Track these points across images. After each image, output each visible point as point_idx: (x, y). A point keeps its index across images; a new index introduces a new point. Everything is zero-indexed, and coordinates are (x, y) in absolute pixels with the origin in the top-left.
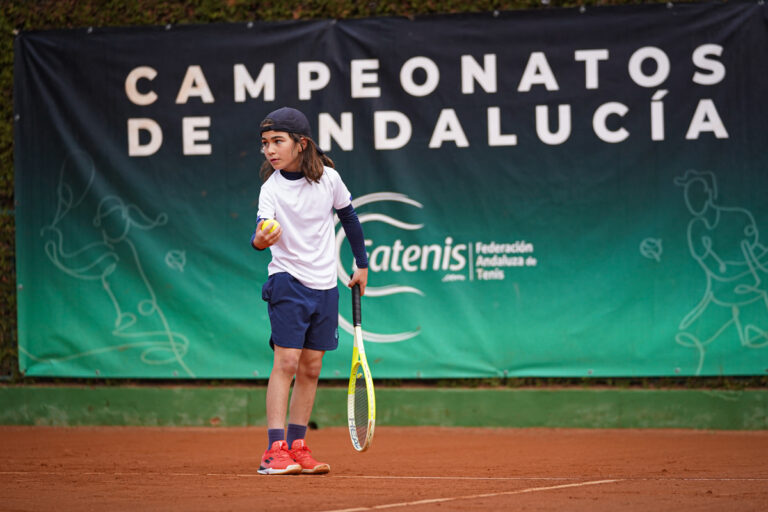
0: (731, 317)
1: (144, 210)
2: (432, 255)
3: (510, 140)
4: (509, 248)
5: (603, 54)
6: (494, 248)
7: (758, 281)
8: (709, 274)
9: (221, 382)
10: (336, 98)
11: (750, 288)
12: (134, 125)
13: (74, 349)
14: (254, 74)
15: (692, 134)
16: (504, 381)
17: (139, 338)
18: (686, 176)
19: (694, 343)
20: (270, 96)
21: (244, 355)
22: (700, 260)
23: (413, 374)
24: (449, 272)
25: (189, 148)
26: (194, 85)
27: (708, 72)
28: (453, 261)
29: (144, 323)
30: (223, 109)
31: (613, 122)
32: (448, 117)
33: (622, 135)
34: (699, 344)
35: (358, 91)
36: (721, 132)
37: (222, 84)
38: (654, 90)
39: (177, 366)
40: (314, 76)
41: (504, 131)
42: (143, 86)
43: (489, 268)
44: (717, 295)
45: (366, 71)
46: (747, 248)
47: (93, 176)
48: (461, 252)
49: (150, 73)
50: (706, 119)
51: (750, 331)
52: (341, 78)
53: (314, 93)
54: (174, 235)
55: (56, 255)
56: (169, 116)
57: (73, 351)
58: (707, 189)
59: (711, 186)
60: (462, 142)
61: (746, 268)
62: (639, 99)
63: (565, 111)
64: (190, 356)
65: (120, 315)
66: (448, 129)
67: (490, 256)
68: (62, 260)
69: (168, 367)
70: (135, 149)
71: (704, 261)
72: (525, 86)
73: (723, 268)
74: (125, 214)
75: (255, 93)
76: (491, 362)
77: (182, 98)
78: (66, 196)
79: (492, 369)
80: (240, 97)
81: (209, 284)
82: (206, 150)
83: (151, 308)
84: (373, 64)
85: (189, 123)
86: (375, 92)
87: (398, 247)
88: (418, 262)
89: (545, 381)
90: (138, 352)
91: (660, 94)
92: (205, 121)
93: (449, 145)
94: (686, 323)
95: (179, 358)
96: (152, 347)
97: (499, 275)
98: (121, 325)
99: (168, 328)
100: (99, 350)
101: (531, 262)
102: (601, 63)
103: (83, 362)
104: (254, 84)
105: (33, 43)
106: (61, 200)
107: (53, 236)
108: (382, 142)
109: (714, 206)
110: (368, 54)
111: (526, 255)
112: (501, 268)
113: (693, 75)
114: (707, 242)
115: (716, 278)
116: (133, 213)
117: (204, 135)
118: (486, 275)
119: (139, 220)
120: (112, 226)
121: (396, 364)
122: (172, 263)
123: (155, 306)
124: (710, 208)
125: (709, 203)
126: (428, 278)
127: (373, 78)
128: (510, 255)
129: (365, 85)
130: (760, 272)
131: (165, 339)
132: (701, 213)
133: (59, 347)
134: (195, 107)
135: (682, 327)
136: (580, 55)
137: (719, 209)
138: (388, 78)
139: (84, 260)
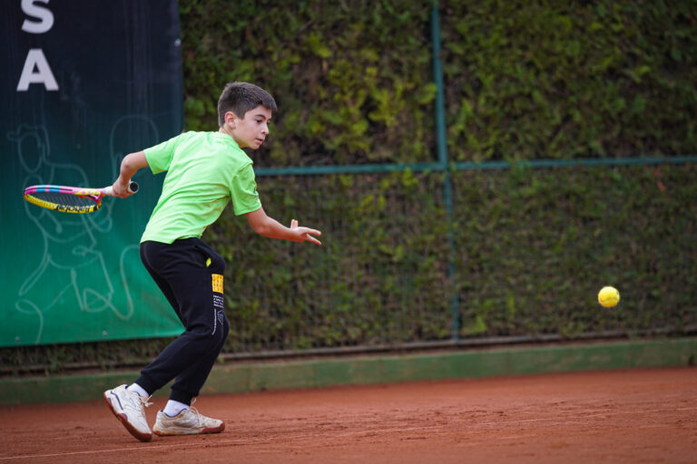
0: (69, 279)
7: (95, 242)
8: (45, 234)
11: (87, 250)
15: (23, 85)
18: (19, 130)
19: (34, 310)
22: (36, 220)
27: (37, 20)
34: (39, 312)
36: (51, 84)
44: (54, 259)
50: (36, 70)
51: (88, 293)
58: (39, 144)
59: (43, 141)
61: (82, 227)
71: (40, 221)
73: (59, 229)
94: (24, 289)
109: (48, 163)
113: (22, 23)
115: (53, 239)
124: (43, 164)
125: (42, 159)
130: (96, 232)
132: (37, 169)
135: (20, 294)
137: (53, 166)
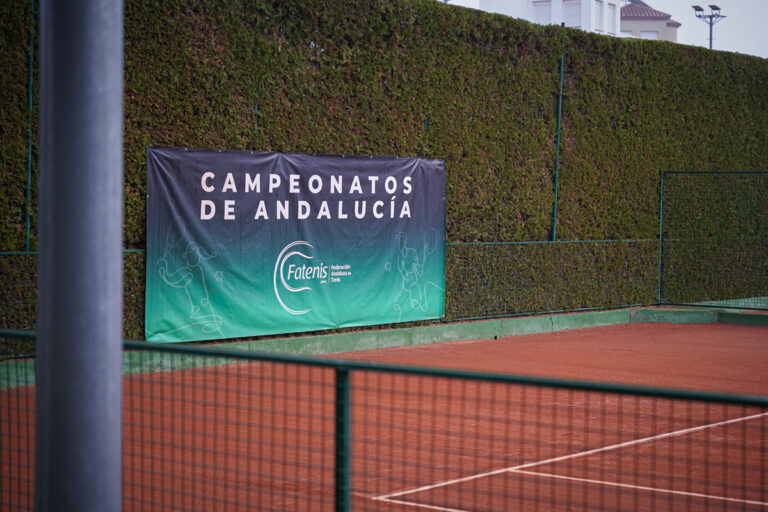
0: (409, 296)
1: (207, 249)
2: (316, 271)
3: (345, 216)
4: (342, 268)
5: (377, 178)
6: (338, 267)
7: (417, 280)
8: (403, 278)
9: (235, 340)
10: (283, 193)
11: (415, 283)
12: (204, 203)
13: (172, 326)
14: (253, 179)
15: (401, 216)
16: (338, 331)
17: (201, 319)
18: (399, 234)
19: (398, 308)
20: (258, 190)
21: (246, 325)
22: (401, 271)
23: (309, 330)
24: (322, 279)
25: (227, 217)
26: (230, 183)
27: (407, 189)
28: (323, 274)
29: (203, 311)
30: (240, 195)
31: (380, 210)
32: (325, 204)
33: (381, 216)
34: (400, 309)
35: (292, 190)
36: (410, 216)
37: (240, 183)
38: (392, 195)
39: (217, 333)
40: (275, 181)
41: (343, 213)
42: (209, 182)
43: (335, 277)
44: (406, 287)
45: (295, 180)
46: (415, 265)
47: (184, 231)
48: (326, 270)
49: (212, 175)
50: (406, 209)
51: (414, 302)
52: (285, 183)
53: (274, 189)
54: (219, 263)
55: (164, 274)
56: (219, 198)
57: (171, 328)
59: (405, 239)
60: (329, 217)
61: (414, 275)
62: (387, 199)
63: (364, 203)
64: (223, 327)
65: (193, 307)
66: (324, 211)
67: (336, 271)
68: (167, 277)
69: (214, 334)
70: (204, 217)
72: (351, 192)
73: (407, 275)
74: (198, 253)
75: (253, 189)
76: (334, 321)
77: (224, 190)
78: (170, 242)
79: (334, 324)
80: (247, 190)
81: (232, 288)
82: (233, 217)
83: (206, 302)
84: (298, 177)
85: (228, 203)
86: (297, 191)
87: (304, 268)
88: (311, 275)
89: (356, 329)
90: (201, 326)
91: (394, 197)
92: (233, 203)
93: (324, 217)
95: (218, 328)
96: (207, 323)
97: (339, 280)
98: (193, 312)
99: (214, 312)
100: (183, 327)
101: (349, 274)
102: (376, 182)
103: (176, 334)
104: (253, 184)
105: (156, 154)
106: (168, 244)
107: (163, 264)
108: (301, 216)
109: (406, 248)
110: (297, 173)
111: (348, 271)
112: (340, 277)
113: (403, 190)
114: (403, 264)
115: (405, 279)
116: (201, 251)
117: (232, 210)
118: (334, 280)
119: (204, 255)
120: (192, 258)
121: (304, 325)
122: (217, 277)
123: (208, 301)
125: (404, 246)
126: (314, 282)
127: (297, 184)
128: (343, 271)
129: (295, 187)
130: (418, 276)
131: (212, 319)
132: (402, 251)
133: (165, 327)
134: (230, 195)
135: (395, 301)
136: (370, 178)
138: (303, 184)
139: (177, 277)
